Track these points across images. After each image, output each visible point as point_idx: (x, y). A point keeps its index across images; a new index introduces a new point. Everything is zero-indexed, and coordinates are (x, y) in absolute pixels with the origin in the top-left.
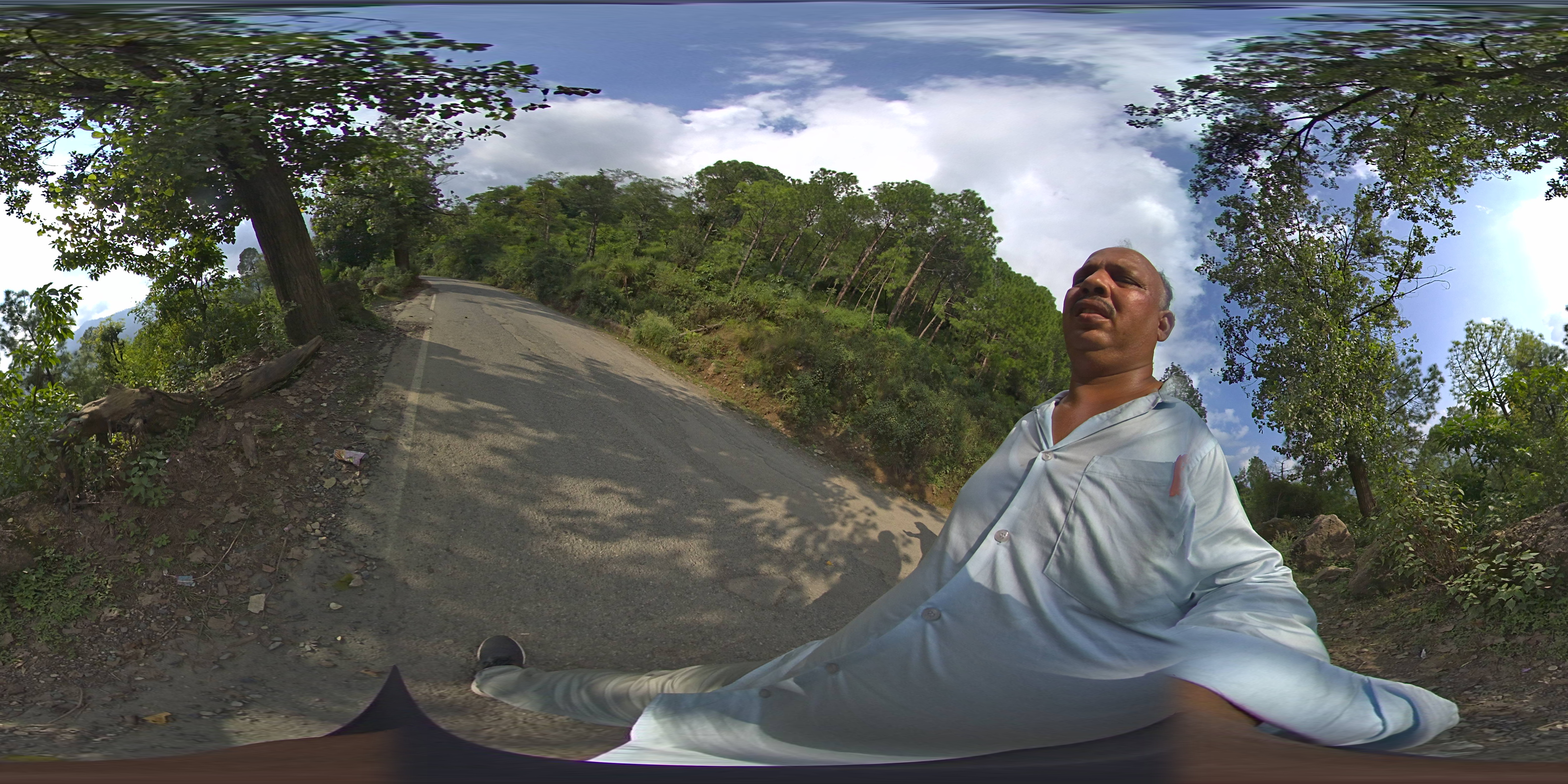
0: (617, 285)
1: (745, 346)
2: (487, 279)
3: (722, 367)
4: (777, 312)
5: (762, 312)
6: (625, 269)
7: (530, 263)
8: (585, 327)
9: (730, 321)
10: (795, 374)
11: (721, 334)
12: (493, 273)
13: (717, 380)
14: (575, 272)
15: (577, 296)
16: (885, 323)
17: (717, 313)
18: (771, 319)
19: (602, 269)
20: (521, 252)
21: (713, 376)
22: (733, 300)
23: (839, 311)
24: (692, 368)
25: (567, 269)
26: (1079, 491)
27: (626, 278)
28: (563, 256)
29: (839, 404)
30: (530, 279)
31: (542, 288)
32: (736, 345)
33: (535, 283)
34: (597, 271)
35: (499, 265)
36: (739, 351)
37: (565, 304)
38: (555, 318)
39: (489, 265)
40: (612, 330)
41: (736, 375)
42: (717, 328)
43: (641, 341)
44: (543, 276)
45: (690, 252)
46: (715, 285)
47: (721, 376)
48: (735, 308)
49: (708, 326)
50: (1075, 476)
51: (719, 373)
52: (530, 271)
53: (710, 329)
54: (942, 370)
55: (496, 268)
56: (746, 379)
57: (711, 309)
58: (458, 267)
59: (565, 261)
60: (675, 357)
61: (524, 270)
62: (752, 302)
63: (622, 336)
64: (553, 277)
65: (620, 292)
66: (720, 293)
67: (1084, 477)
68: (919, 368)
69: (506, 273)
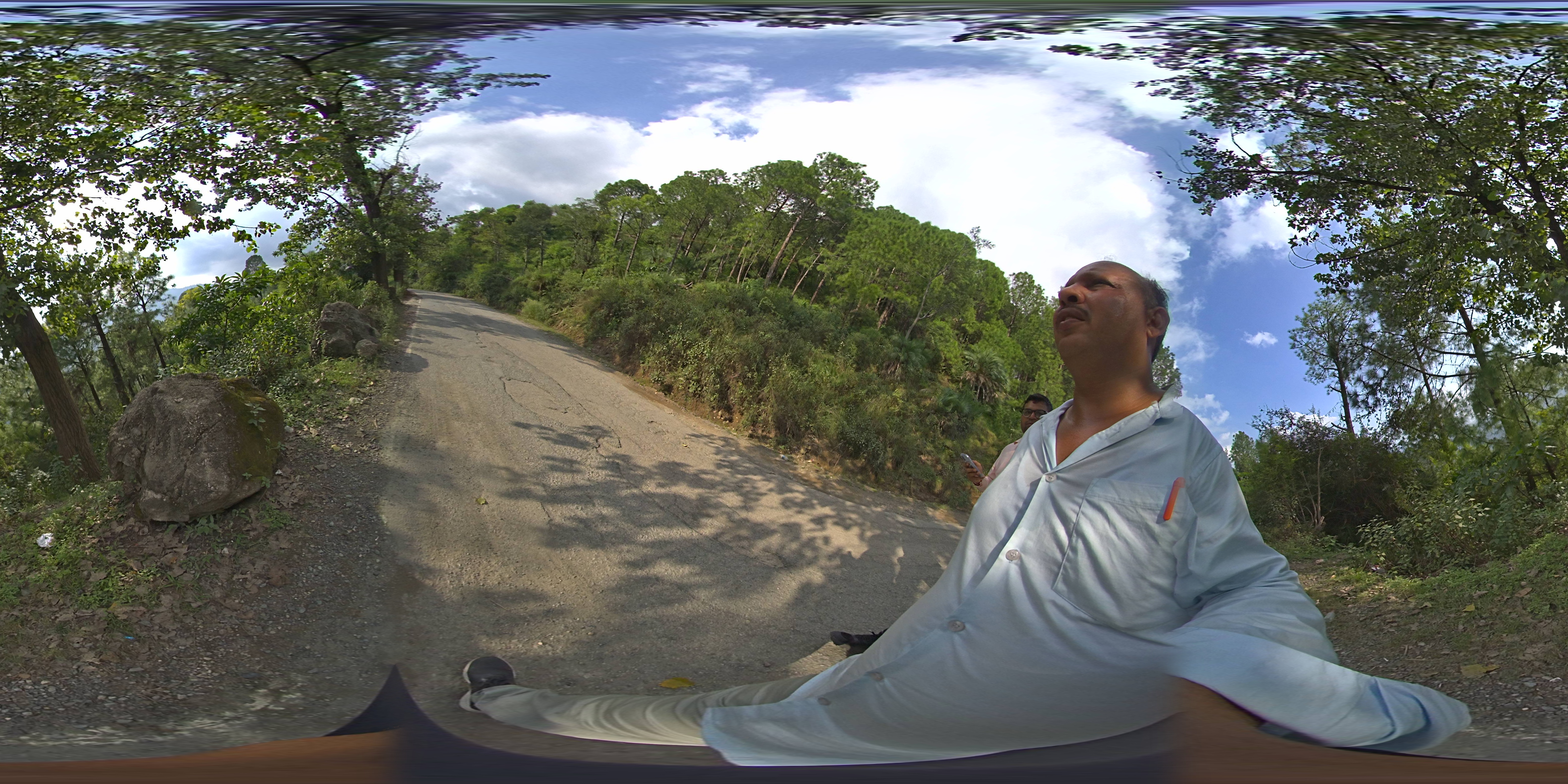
12: (463, 287)
14: (511, 283)
19: (527, 279)
20: (483, 269)
25: (506, 282)
26: (1080, 514)
28: (508, 272)
33: (487, 294)
50: (1076, 499)
61: (482, 286)
67: (1085, 501)
69: (472, 287)
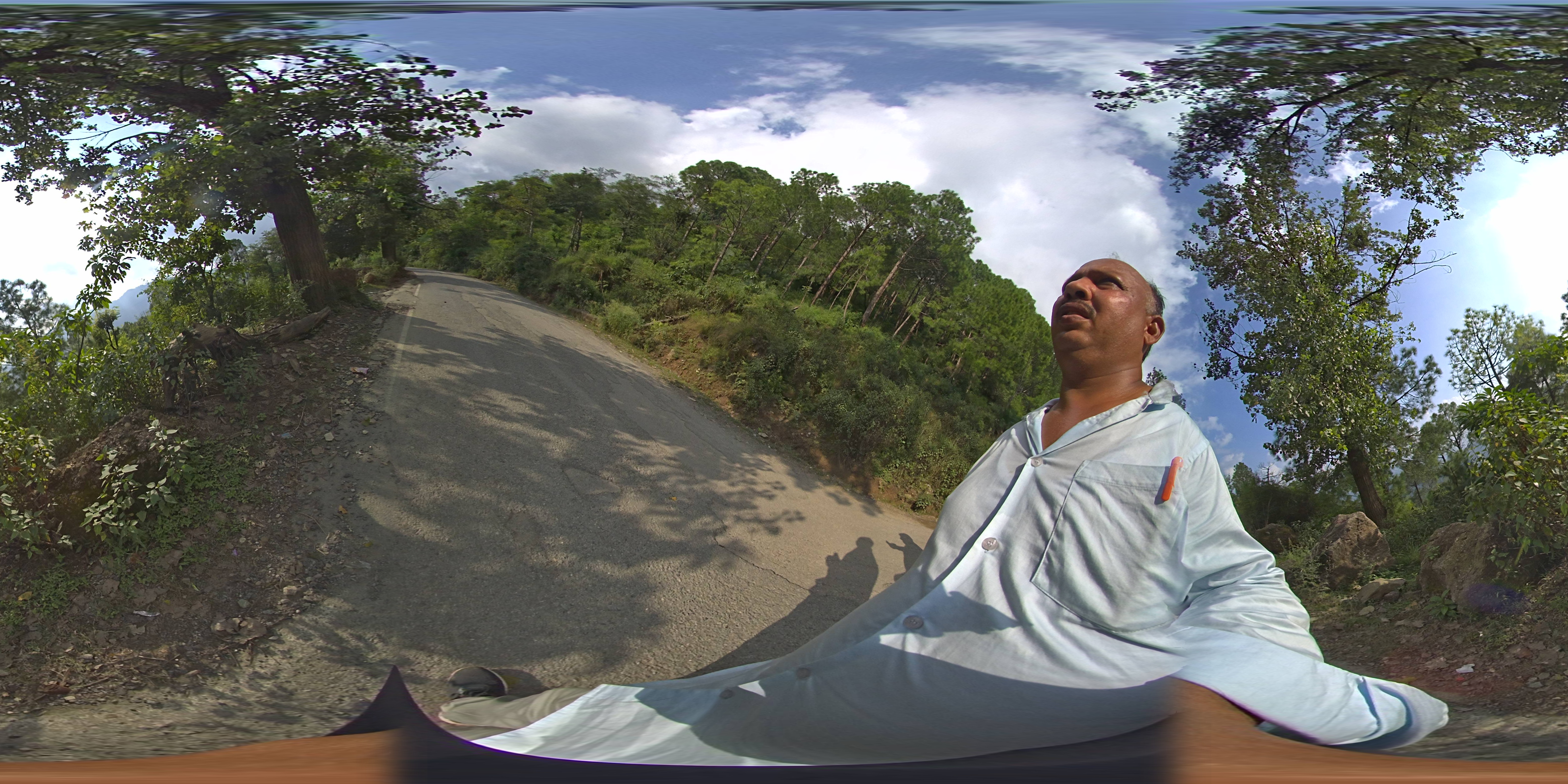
0: (592, 279)
1: (705, 334)
2: (472, 272)
3: (680, 353)
4: (745, 306)
5: (728, 305)
6: (602, 264)
7: (513, 256)
8: (557, 315)
9: (697, 313)
10: (749, 360)
11: (685, 324)
12: (478, 266)
13: (675, 364)
14: (554, 266)
15: (554, 288)
16: (859, 322)
17: (685, 305)
18: (739, 312)
19: (580, 263)
20: (505, 246)
21: (671, 361)
22: (701, 293)
23: (813, 308)
24: (653, 354)
25: (548, 263)
26: (1068, 496)
27: (602, 271)
28: (544, 251)
29: (792, 391)
30: (512, 272)
31: (523, 281)
32: (697, 333)
33: (517, 276)
34: (575, 266)
35: (484, 257)
36: (699, 339)
37: (543, 296)
38: (528, 306)
39: (474, 258)
40: (582, 320)
41: (693, 360)
42: (683, 319)
43: (607, 328)
44: (523, 269)
45: (666, 248)
46: (687, 279)
47: (678, 361)
48: (703, 301)
49: (675, 317)
50: (1065, 481)
51: (677, 359)
52: (512, 264)
53: (676, 320)
54: (910, 366)
55: (482, 261)
56: (704, 366)
57: (680, 301)
58: (444, 259)
59: (547, 255)
60: (638, 344)
61: (507, 264)
62: (719, 296)
63: (590, 323)
64: (533, 270)
65: (595, 285)
66: (692, 287)
67: (1074, 483)
68: (885, 363)
69: (490, 266)
